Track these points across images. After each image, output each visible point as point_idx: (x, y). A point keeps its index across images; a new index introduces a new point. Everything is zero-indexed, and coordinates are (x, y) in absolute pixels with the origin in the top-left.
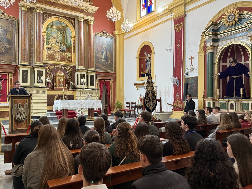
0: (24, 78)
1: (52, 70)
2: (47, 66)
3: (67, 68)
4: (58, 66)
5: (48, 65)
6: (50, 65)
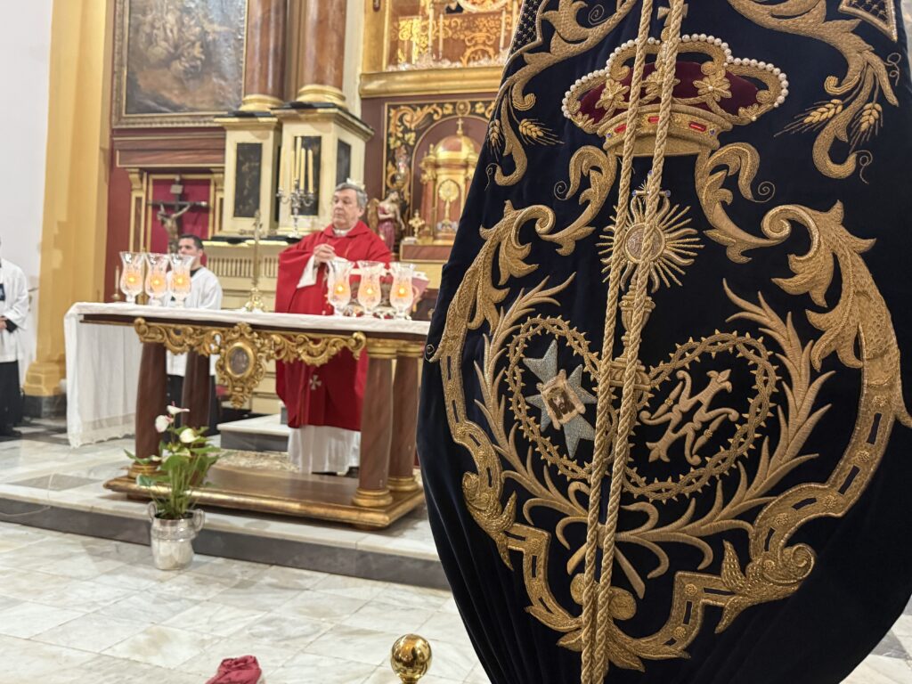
0: (246, 192)
1: (418, 132)
2: (393, 112)
4: (454, 104)
5: (395, 107)
6: (409, 106)
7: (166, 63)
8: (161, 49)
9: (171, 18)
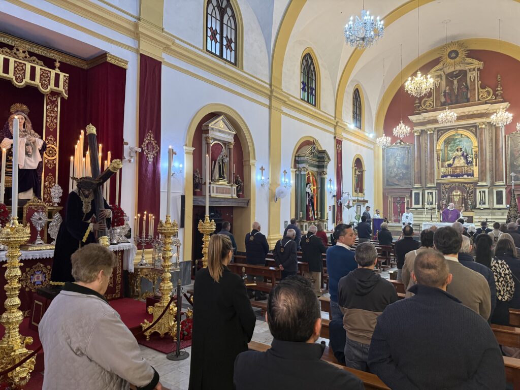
0: (417, 201)
1: (449, 189)
3: (466, 185)
4: (455, 184)
5: (443, 185)
7: (395, 177)
8: (393, 175)
9: (395, 170)
